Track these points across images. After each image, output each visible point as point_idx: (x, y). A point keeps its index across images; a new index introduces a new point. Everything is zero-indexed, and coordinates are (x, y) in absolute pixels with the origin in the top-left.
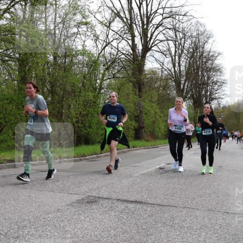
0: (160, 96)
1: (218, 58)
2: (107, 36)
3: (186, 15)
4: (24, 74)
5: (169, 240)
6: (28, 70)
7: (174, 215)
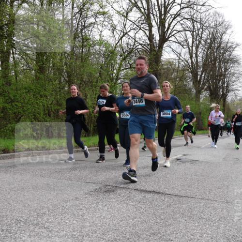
0: (177, 87)
1: (236, 49)
2: (125, 26)
3: (205, 5)
4: (42, 63)
5: (188, 231)
6: (46, 60)
7: (192, 206)
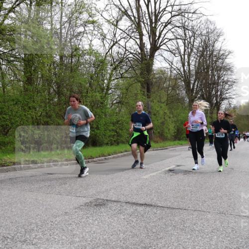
0: (169, 96)
2: (115, 35)
3: (196, 12)
4: (29, 74)
5: (180, 244)
6: (34, 70)
7: (184, 218)
